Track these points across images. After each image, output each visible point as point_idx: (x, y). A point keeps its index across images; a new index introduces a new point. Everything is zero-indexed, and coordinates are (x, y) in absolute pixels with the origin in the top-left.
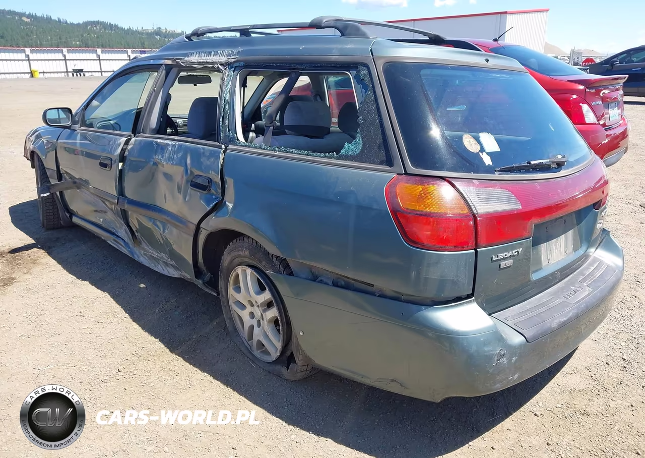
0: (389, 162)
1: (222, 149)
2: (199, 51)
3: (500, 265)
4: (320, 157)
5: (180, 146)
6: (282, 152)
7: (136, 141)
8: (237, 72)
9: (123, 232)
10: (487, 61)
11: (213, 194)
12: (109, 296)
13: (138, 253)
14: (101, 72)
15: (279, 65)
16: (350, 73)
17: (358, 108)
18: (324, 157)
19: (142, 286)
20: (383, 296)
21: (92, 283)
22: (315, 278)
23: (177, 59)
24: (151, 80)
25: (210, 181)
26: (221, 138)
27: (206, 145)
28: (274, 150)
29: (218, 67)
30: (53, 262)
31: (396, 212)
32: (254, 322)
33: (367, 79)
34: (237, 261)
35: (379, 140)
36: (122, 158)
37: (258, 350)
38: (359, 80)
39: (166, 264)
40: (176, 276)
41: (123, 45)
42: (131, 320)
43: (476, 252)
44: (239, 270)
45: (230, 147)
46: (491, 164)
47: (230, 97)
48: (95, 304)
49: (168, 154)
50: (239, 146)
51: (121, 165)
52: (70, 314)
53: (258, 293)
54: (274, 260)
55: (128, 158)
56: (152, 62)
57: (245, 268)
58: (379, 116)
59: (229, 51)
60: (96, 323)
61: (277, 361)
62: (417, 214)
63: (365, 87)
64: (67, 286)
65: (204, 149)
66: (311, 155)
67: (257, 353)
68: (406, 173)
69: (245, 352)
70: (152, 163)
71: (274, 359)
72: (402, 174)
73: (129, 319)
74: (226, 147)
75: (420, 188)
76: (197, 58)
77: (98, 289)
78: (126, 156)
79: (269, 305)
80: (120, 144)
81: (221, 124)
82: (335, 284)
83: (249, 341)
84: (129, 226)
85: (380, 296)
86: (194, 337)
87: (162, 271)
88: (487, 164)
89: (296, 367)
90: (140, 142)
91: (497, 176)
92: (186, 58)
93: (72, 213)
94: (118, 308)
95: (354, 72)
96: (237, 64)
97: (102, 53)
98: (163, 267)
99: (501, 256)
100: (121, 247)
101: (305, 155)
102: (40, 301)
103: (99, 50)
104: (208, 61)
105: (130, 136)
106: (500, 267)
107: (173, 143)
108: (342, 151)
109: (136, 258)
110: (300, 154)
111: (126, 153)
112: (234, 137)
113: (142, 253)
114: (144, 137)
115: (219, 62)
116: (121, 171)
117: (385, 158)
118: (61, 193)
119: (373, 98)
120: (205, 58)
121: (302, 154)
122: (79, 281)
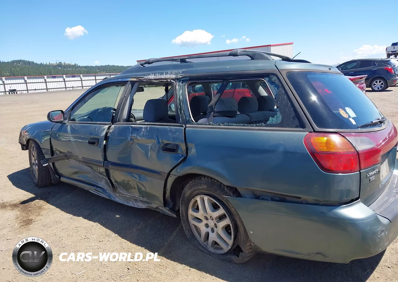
0: (302, 125)
1: (183, 127)
2: (155, 72)
3: (370, 179)
4: (253, 126)
5: (150, 128)
6: (225, 125)
7: (115, 127)
8: (185, 83)
9: (103, 184)
10: (330, 69)
11: (179, 154)
12: (99, 225)
13: (114, 196)
14: (27, 90)
15: (214, 77)
16: (264, 79)
17: (274, 98)
18: (256, 126)
19: (117, 216)
20: (307, 203)
21: (85, 217)
22: (257, 197)
23: (139, 77)
24: (120, 91)
25: (177, 146)
26: (180, 121)
27: (171, 126)
28: (220, 125)
29: (171, 81)
30: (53, 207)
31: (313, 154)
32: (209, 230)
33: (277, 82)
34: (195, 193)
35: (293, 114)
36: (106, 138)
37: (212, 247)
38: (272, 83)
39: (136, 200)
40: (144, 207)
41: (38, 74)
42: (121, 238)
43: (360, 172)
44: (198, 198)
45: (187, 125)
46: (356, 124)
47: (183, 97)
48: (92, 230)
49: (142, 133)
50: (194, 124)
51: (105, 142)
52: (79, 238)
53: (213, 211)
54: (226, 189)
55: (110, 137)
56: (120, 80)
57: (202, 196)
58: (290, 101)
59: (176, 71)
60: (99, 242)
61: (229, 252)
62: (328, 154)
63: (277, 86)
64: (69, 221)
65: (170, 128)
66: (246, 126)
67: (212, 250)
68: (315, 131)
69: (202, 249)
70: (129, 139)
71: (226, 251)
72: (312, 132)
73: (119, 237)
74: (185, 126)
75: (325, 139)
76: (153, 76)
77: (90, 221)
78: (109, 137)
79: (221, 218)
80: (104, 129)
81: (179, 113)
82: (273, 200)
83: (204, 242)
84: (109, 179)
85: (306, 204)
86: (166, 244)
87: (133, 205)
88: (354, 124)
89: (244, 254)
90: (119, 127)
91: (360, 130)
92: (145, 77)
93: (60, 175)
94: (109, 232)
95: (267, 79)
96: (184, 79)
97: (28, 79)
98: (134, 202)
99: (371, 174)
100: (100, 193)
101: (242, 126)
102: (56, 232)
103: (26, 77)
104: (162, 78)
105: (111, 124)
106: (370, 181)
107: (146, 126)
108: (268, 122)
109: (113, 199)
110: (237, 126)
111: (109, 135)
112: (189, 120)
113: (117, 196)
114: (121, 125)
115: (170, 78)
116: (105, 146)
117: (299, 124)
118: (53, 164)
119: (284, 92)
120: (159, 76)
121: (240, 126)
122: (75, 217)
